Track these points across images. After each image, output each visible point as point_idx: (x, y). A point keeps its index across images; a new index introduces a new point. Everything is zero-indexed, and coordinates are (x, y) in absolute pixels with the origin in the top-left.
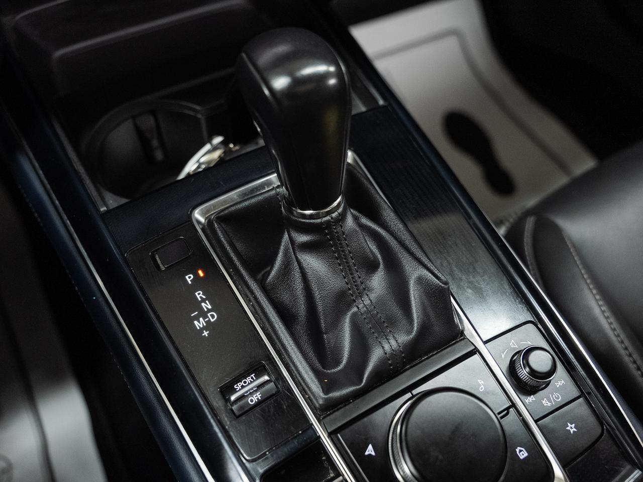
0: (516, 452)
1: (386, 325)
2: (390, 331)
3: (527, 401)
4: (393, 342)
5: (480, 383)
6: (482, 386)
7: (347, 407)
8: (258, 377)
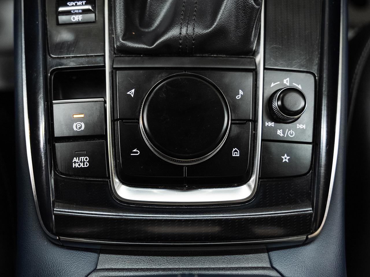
0: (233, 150)
1: (195, 13)
2: (194, 19)
3: (267, 124)
4: (190, 29)
5: (240, 93)
6: (240, 96)
7: (136, 58)
8: (86, 4)
